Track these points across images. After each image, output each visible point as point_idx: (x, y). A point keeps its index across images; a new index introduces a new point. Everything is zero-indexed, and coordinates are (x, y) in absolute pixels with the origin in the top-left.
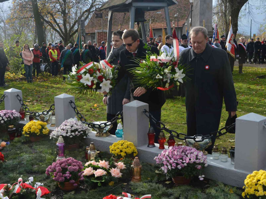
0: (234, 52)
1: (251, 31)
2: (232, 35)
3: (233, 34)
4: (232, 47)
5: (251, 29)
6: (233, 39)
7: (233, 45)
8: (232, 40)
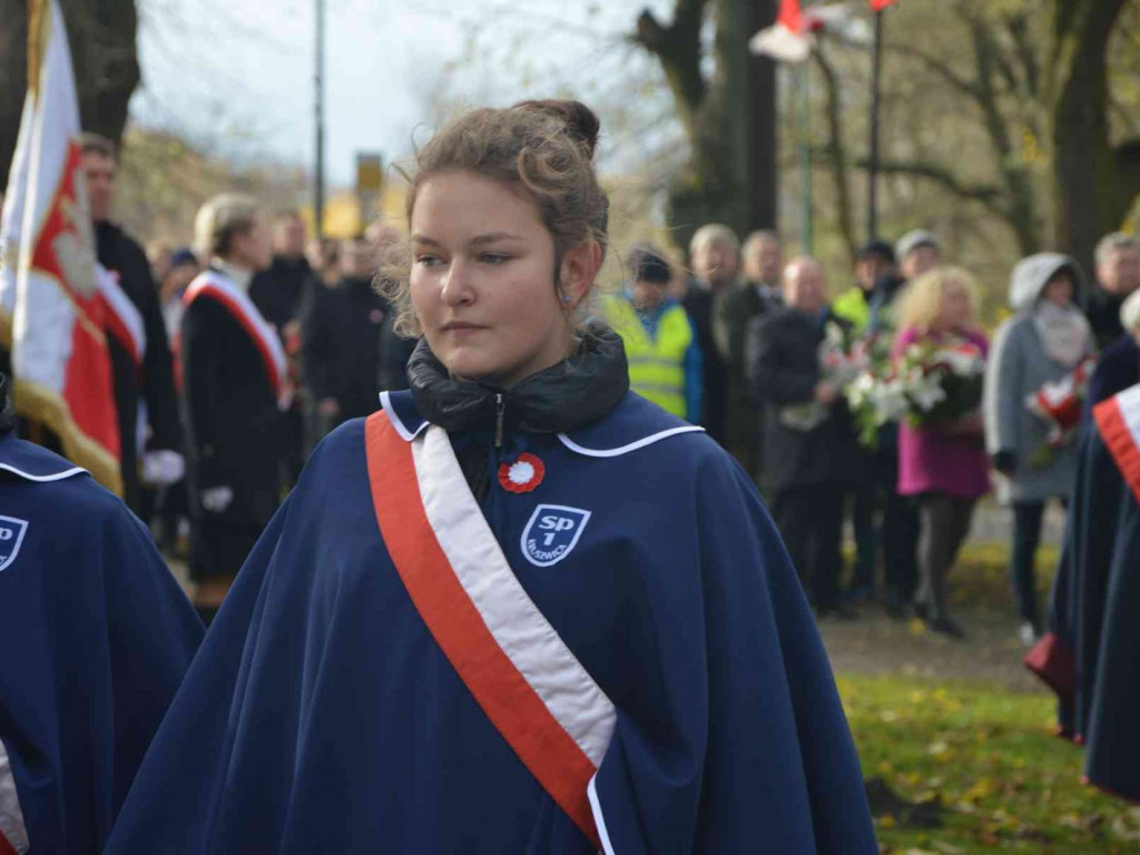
0: (110, 412)
1: (319, 110)
2: (74, 157)
3: (80, 138)
4: (80, 337)
5: (319, 81)
6: (79, 213)
7: (93, 306)
8: (71, 227)
